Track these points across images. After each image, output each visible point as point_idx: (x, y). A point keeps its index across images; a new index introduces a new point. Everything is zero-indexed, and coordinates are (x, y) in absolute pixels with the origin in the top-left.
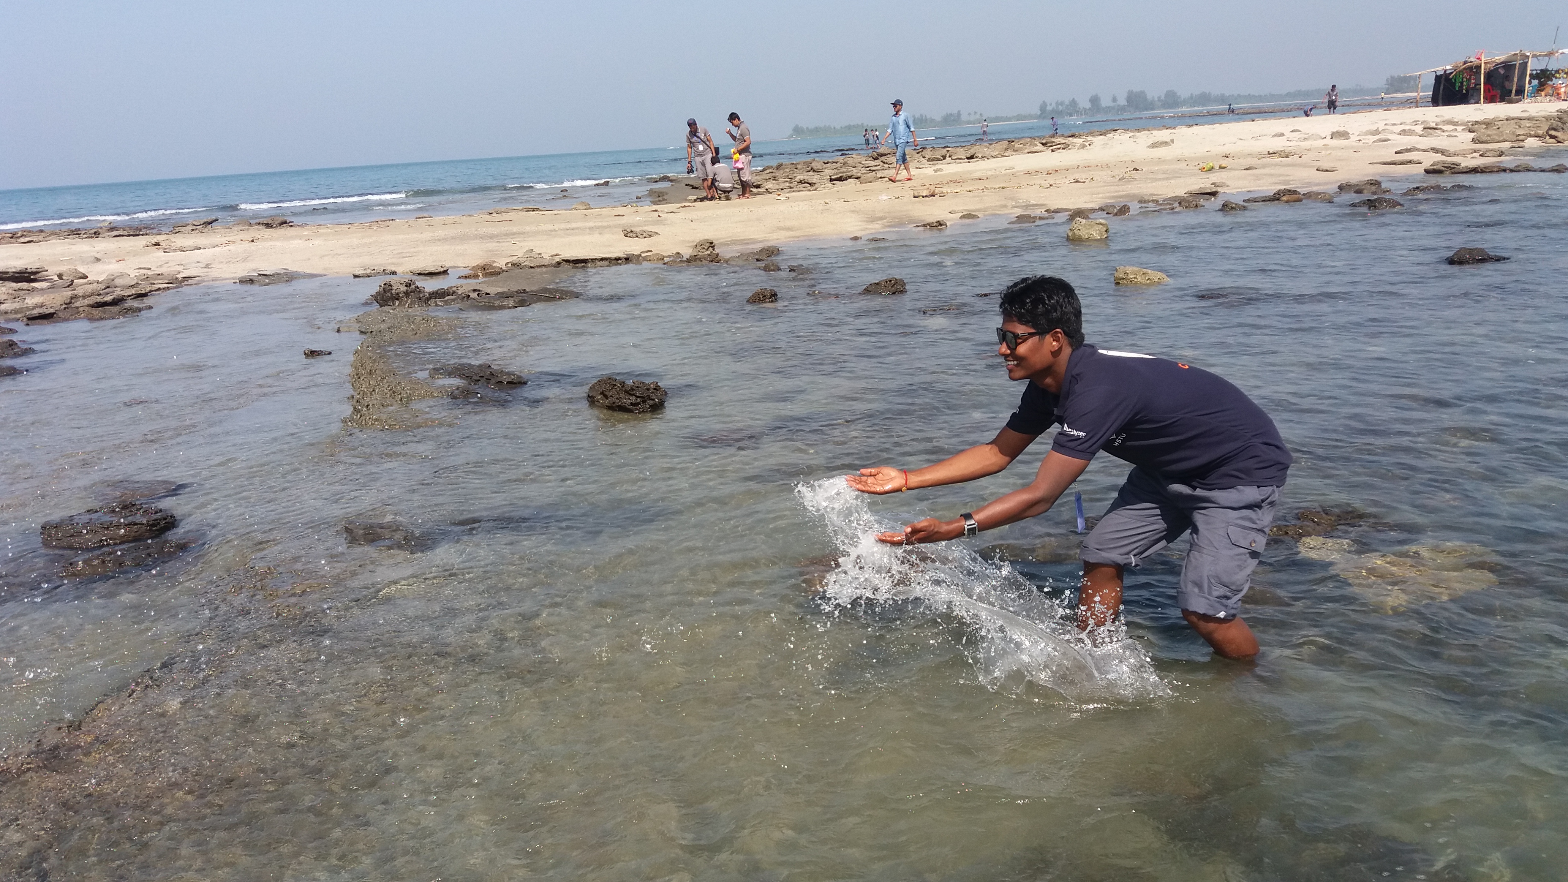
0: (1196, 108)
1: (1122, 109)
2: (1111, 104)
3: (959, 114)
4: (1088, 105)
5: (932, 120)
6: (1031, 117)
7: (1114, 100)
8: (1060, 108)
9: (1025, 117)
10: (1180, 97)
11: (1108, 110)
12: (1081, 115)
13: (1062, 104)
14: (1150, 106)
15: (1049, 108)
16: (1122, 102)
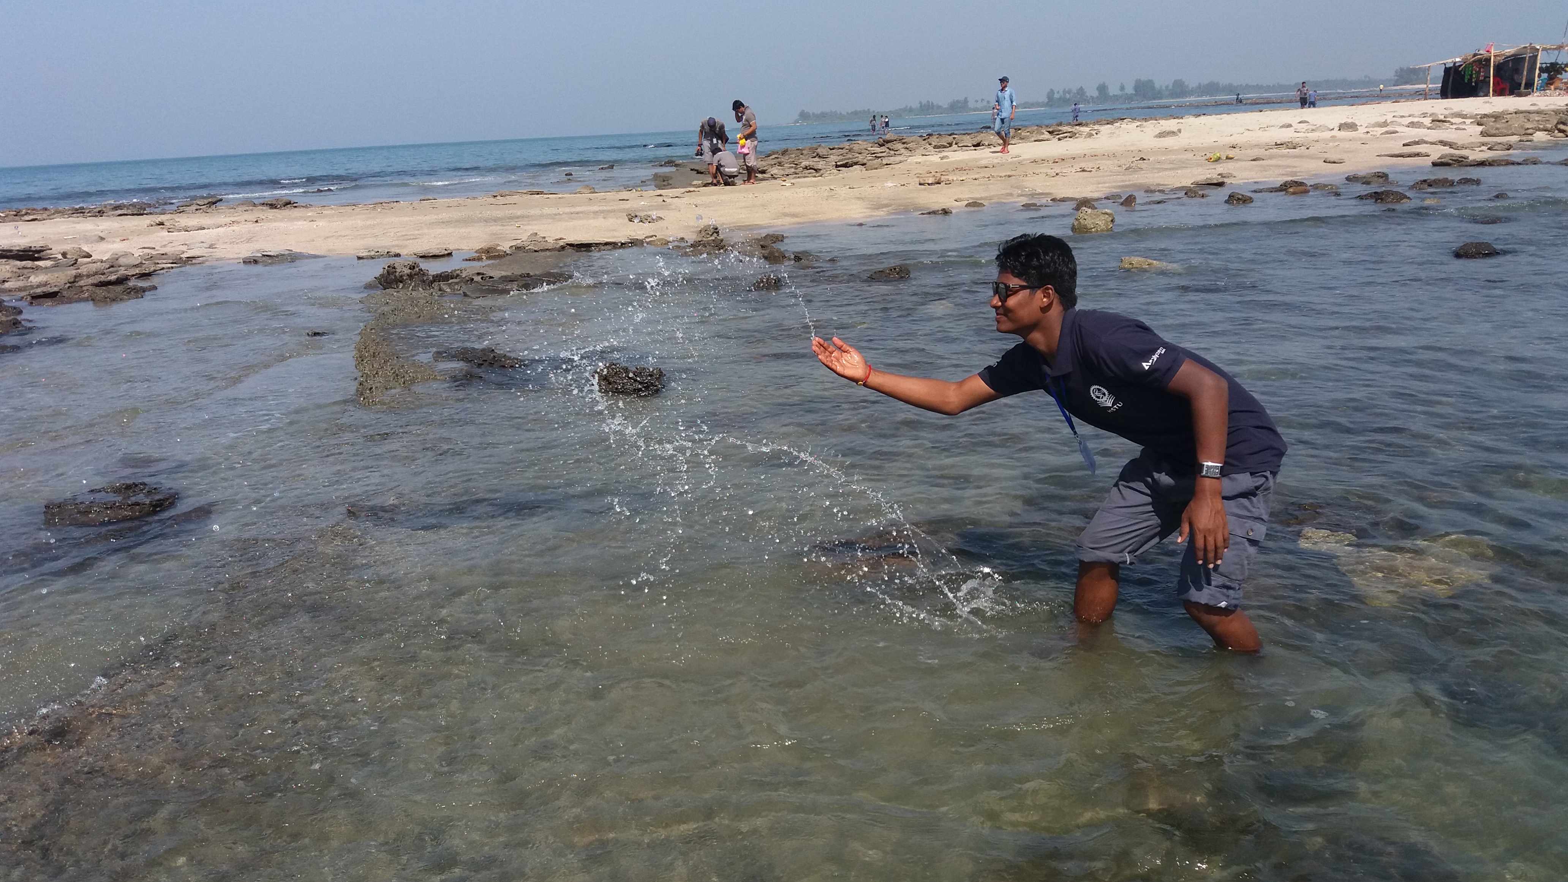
0: (1204, 98)
1: (1130, 98)
2: (1119, 93)
3: (966, 101)
4: (1095, 94)
5: (939, 107)
6: (1038, 105)
7: (1122, 88)
8: (1068, 96)
9: (1032, 105)
10: (1187, 87)
11: (1116, 98)
12: (1089, 103)
13: (1069, 92)
14: (1158, 95)
15: (1056, 96)
16: (1130, 90)
